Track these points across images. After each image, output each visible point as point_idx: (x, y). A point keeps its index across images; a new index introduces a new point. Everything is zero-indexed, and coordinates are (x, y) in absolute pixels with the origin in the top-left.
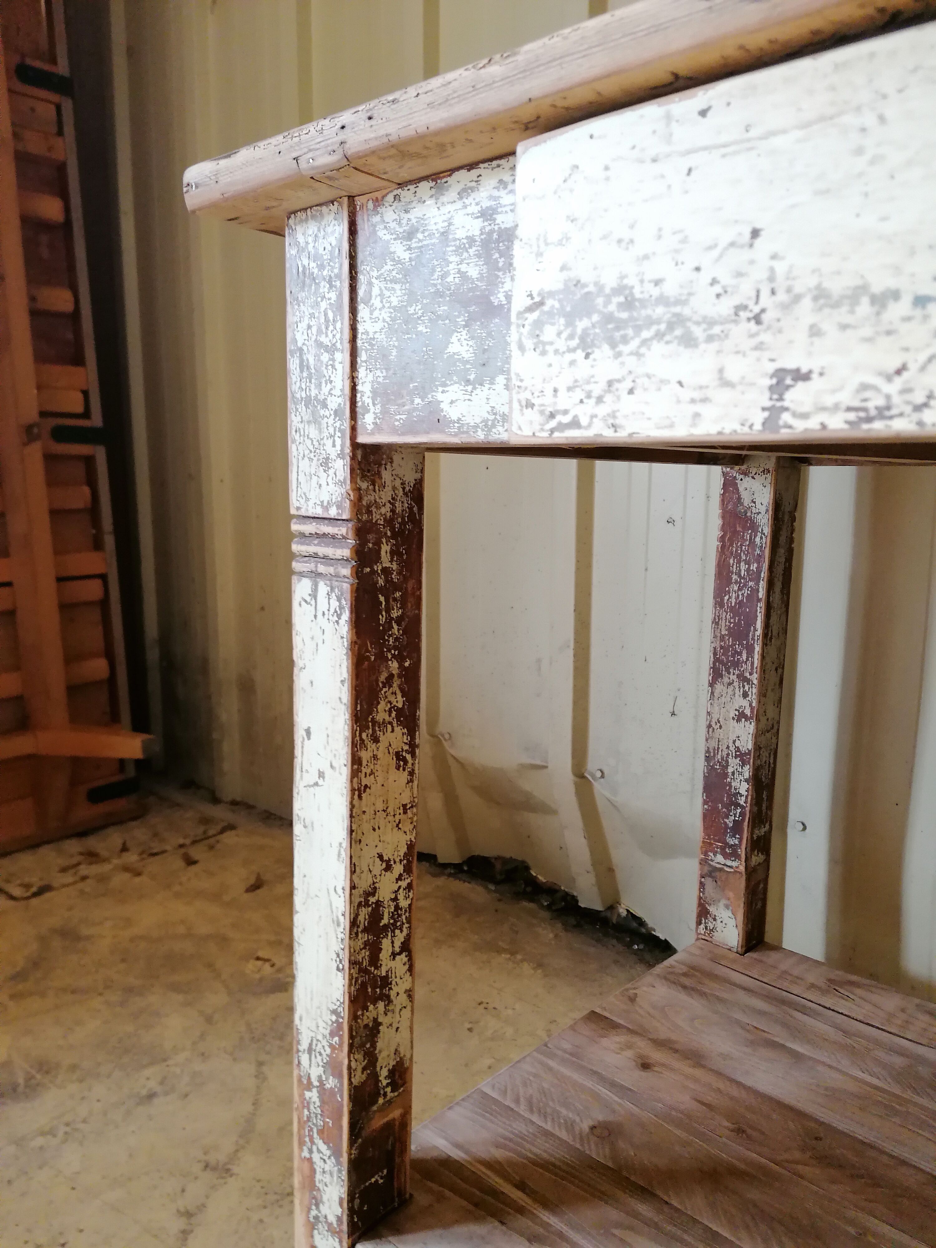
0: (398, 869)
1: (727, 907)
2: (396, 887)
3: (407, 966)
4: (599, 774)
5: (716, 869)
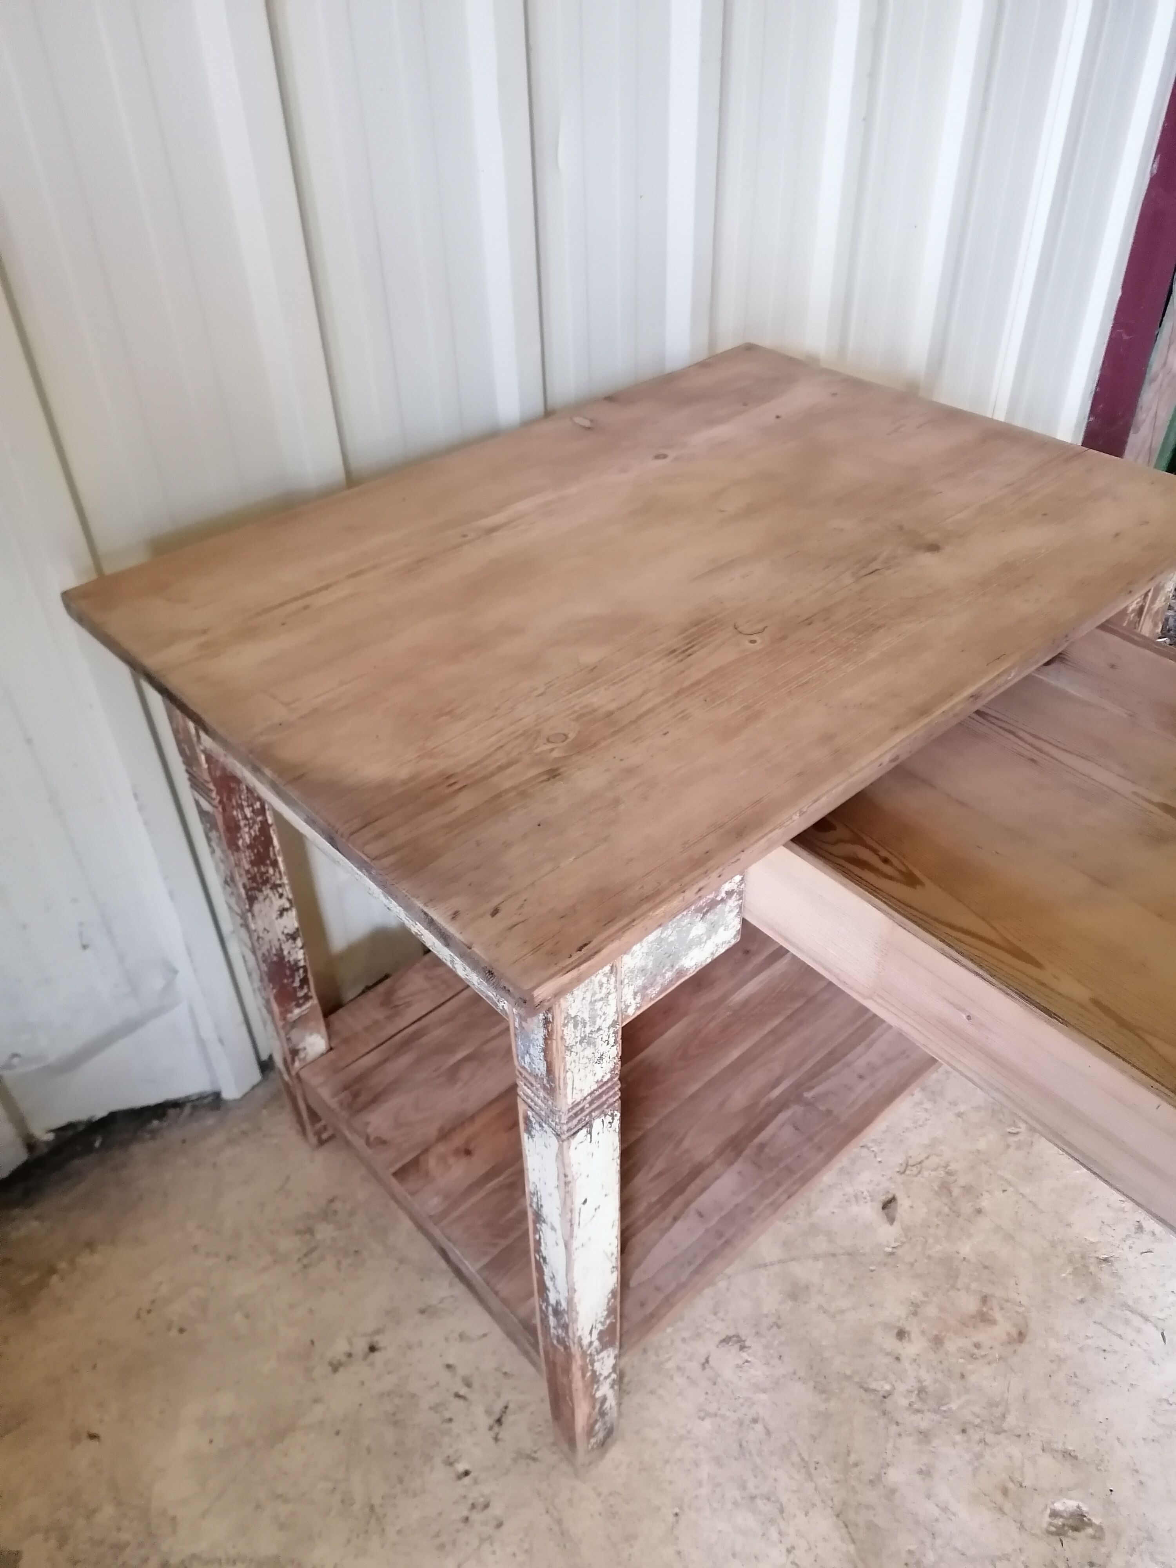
1: (311, 1034)
5: (296, 1020)
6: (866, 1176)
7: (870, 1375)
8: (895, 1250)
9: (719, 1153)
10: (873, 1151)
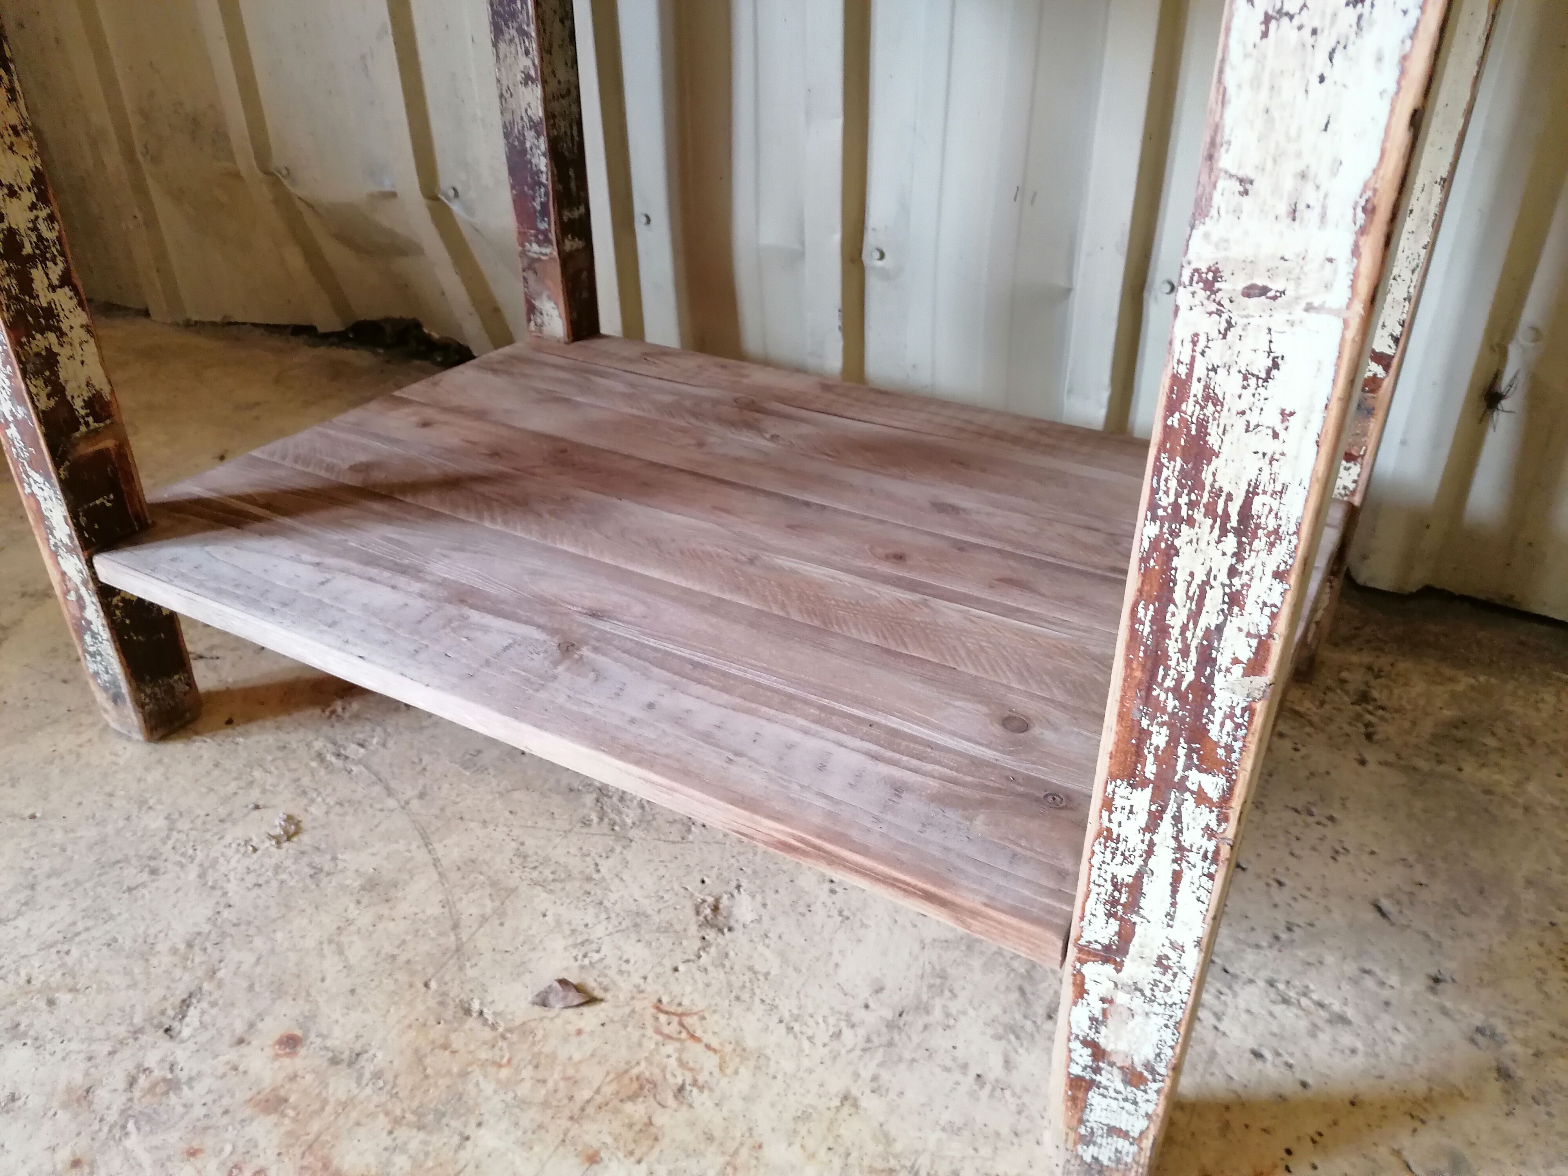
0: (29, 197)
1: (549, 298)
2: (32, 216)
3: (75, 301)
4: (451, 193)
5: (534, 260)
6: (635, 950)
7: (213, 1004)
8: (475, 1015)
9: (443, 583)
10: (699, 957)
